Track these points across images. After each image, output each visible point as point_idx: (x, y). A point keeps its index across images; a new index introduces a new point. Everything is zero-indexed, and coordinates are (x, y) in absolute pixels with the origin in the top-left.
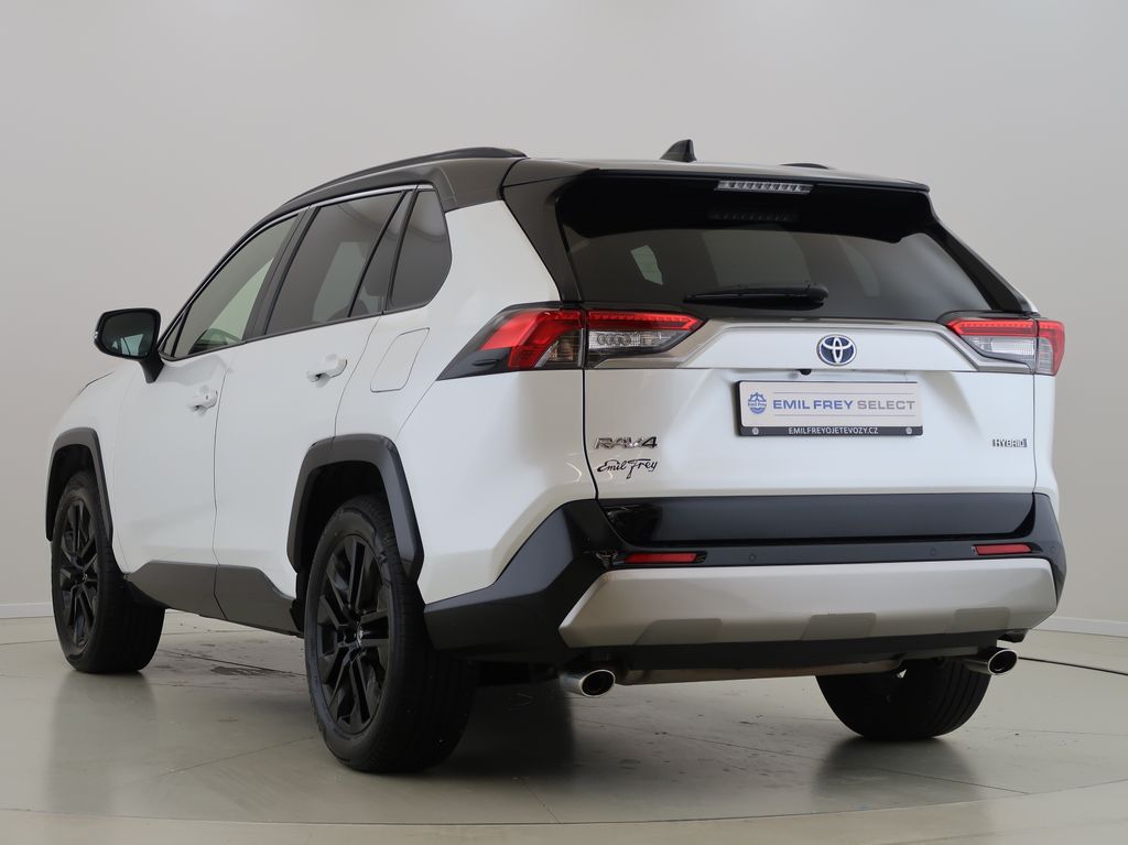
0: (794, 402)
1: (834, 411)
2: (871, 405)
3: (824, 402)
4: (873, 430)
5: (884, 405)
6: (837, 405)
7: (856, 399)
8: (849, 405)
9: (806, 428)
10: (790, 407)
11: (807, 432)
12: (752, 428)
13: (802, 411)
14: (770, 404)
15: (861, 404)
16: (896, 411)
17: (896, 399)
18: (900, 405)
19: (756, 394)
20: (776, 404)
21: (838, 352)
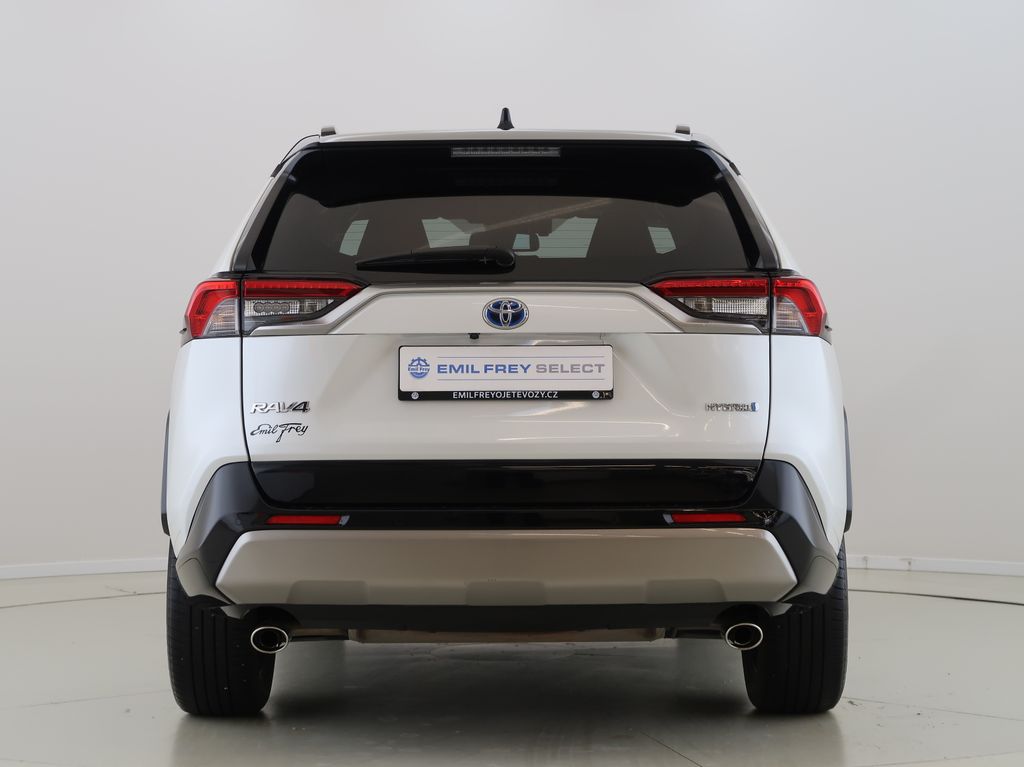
0: (461, 366)
1: (508, 375)
2: (552, 369)
3: (497, 366)
4: (552, 394)
5: (567, 367)
6: (512, 369)
7: (534, 363)
8: (525, 370)
9: (473, 393)
10: (456, 371)
11: (474, 397)
12: (411, 393)
13: (471, 375)
14: (433, 369)
15: (541, 369)
16: (582, 375)
17: (582, 362)
18: (587, 368)
19: (419, 359)
20: (440, 369)
21: (506, 316)
